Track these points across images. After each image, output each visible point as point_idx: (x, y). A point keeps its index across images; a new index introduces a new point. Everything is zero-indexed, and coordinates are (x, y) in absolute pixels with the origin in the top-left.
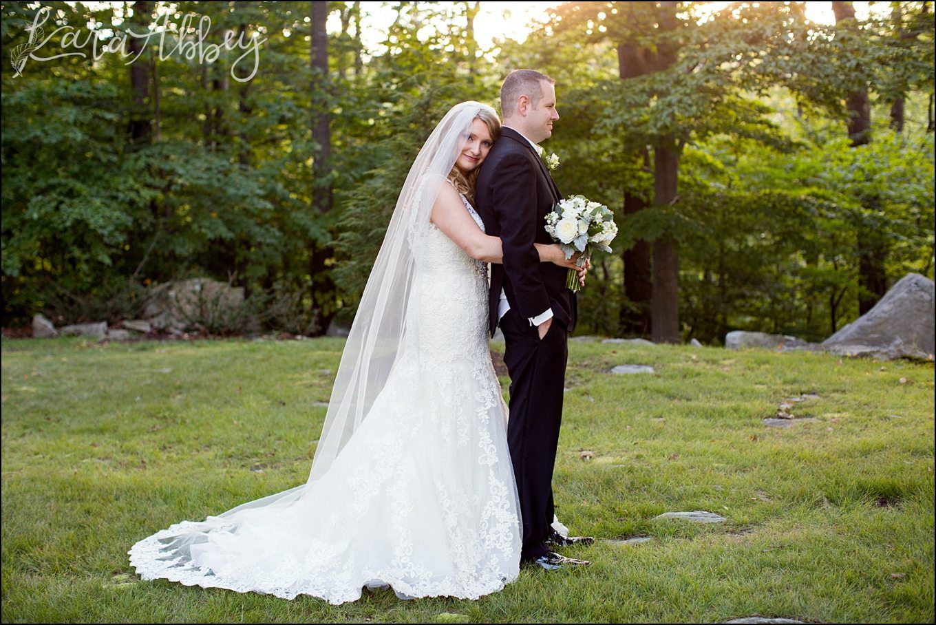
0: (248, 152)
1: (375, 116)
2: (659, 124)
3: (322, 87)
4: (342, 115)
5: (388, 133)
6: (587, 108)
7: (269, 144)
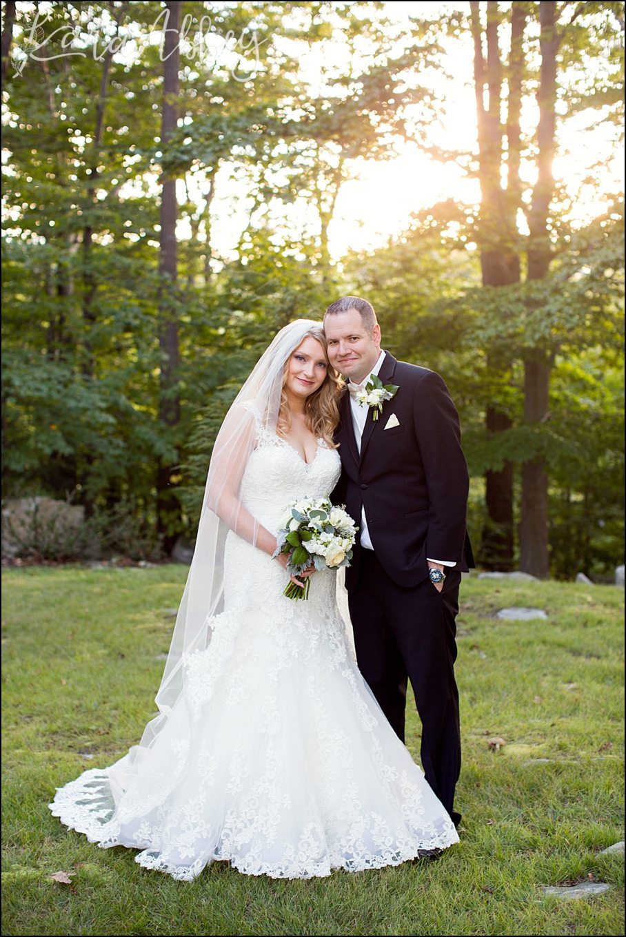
0: (91, 361)
1: (225, 324)
2: (537, 336)
3: (171, 294)
4: (191, 323)
5: (239, 342)
6: (455, 318)
7: (115, 353)
